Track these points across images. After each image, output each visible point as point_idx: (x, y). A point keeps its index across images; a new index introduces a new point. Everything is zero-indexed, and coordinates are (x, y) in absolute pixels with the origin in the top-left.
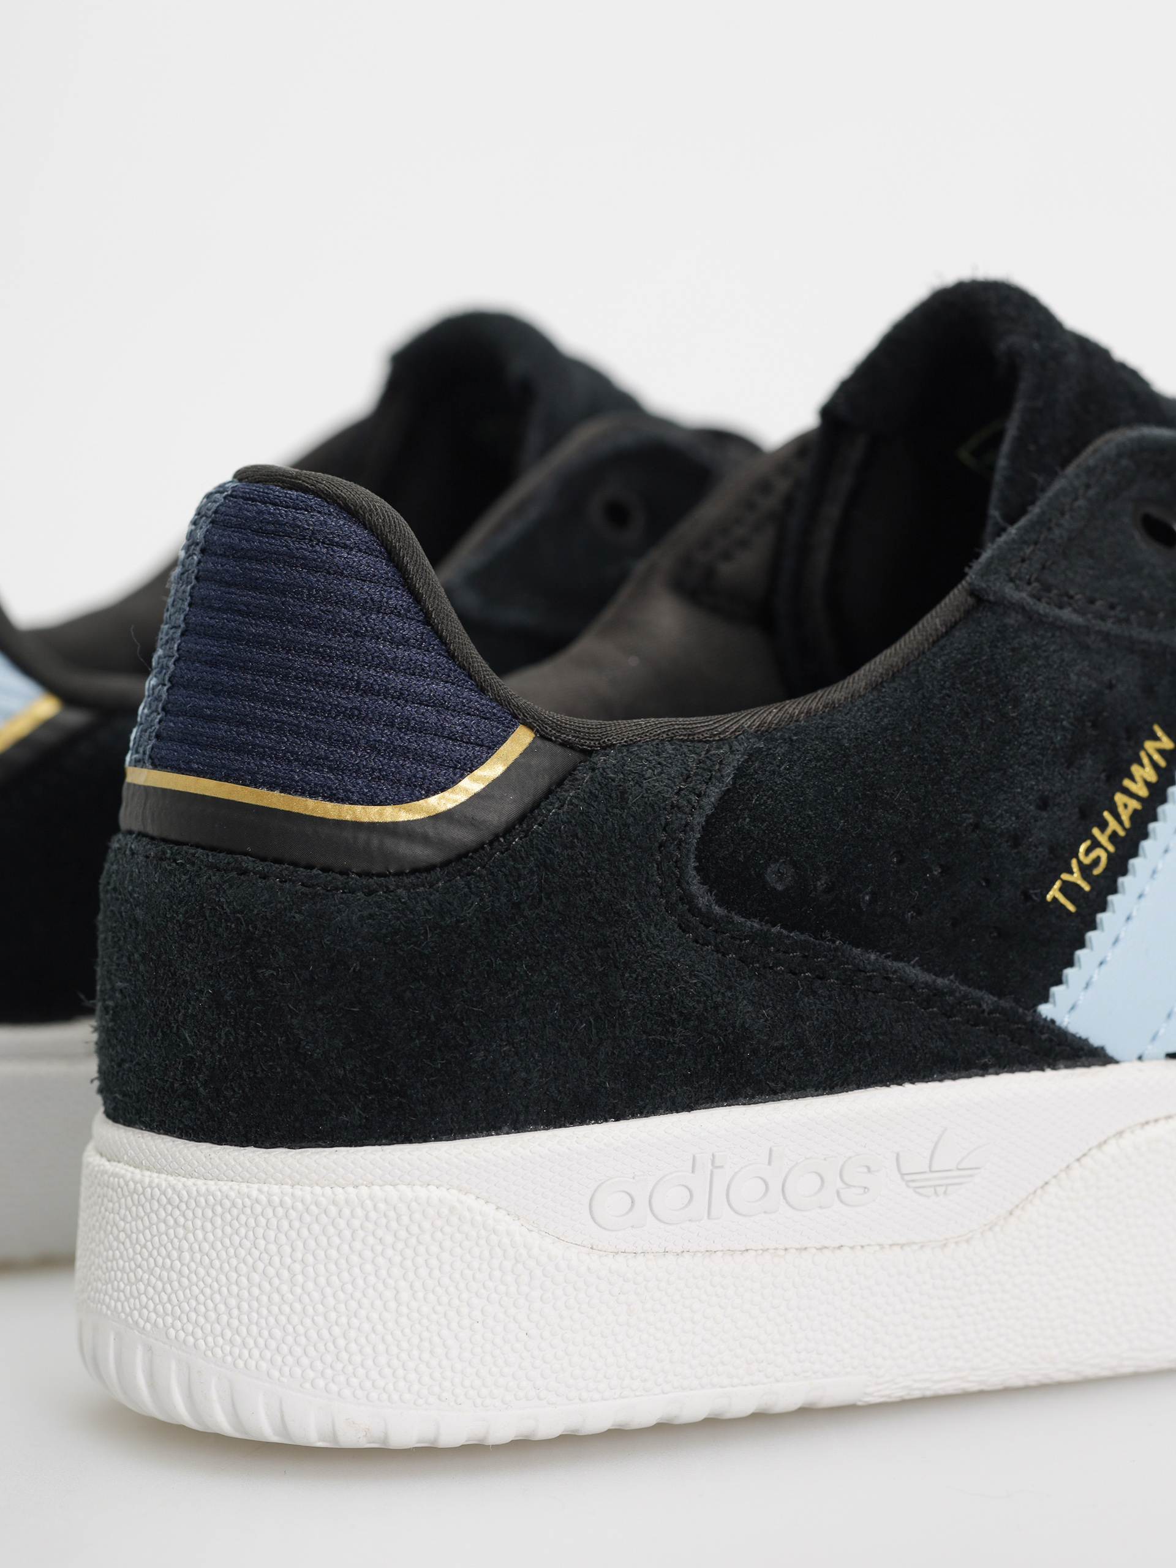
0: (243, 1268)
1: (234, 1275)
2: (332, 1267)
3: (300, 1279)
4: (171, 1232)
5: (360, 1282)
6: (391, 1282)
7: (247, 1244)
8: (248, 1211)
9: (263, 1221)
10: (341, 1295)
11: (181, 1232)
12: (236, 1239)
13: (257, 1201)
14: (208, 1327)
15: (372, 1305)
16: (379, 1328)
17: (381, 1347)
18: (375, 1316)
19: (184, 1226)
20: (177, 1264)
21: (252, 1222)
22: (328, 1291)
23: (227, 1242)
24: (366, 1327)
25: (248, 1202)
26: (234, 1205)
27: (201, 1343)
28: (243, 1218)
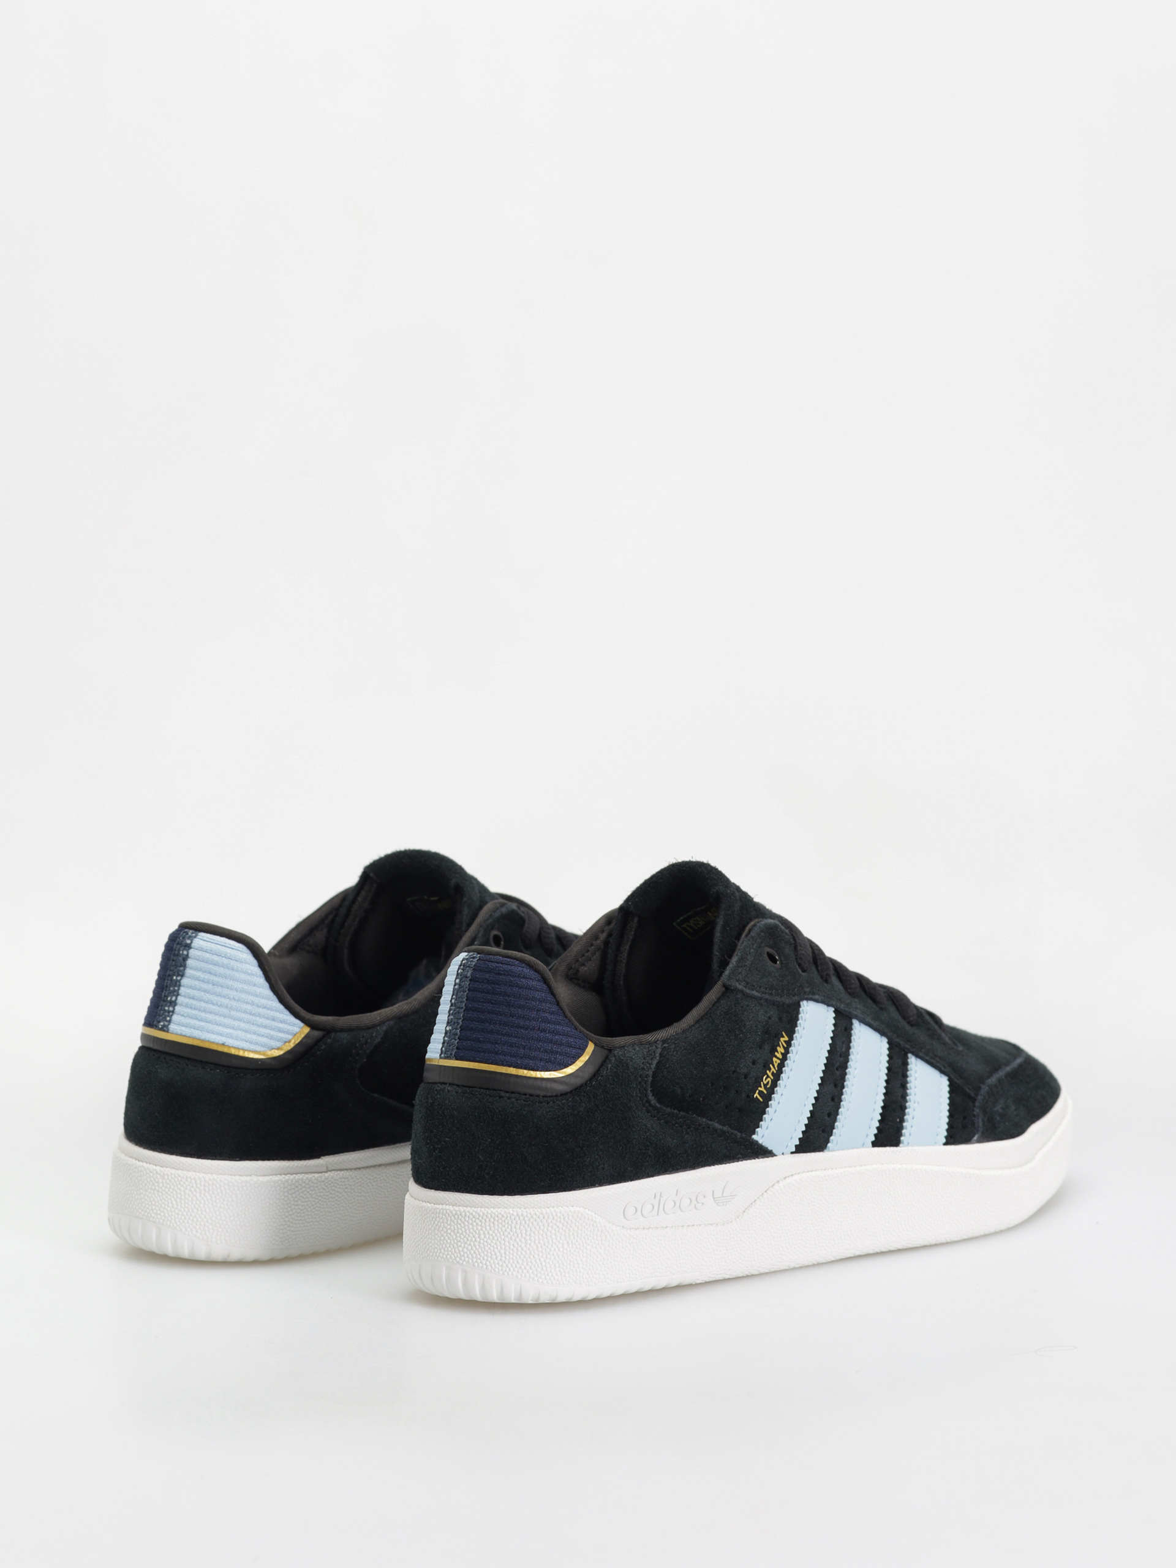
0: (507, 1239)
1: (503, 1242)
2: (541, 1237)
3: (529, 1242)
4: (475, 1228)
5: (550, 1242)
6: (561, 1241)
7: (508, 1230)
8: (509, 1218)
9: (515, 1222)
10: (544, 1247)
11: (479, 1228)
12: (504, 1229)
13: (513, 1215)
14: (492, 1261)
15: (555, 1250)
16: (557, 1258)
17: (557, 1265)
18: (555, 1254)
19: (481, 1225)
20: (478, 1240)
21: (510, 1222)
22: (539, 1246)
23: (500, 1230)
24: (553, 1258)
25: (509, 1215)
26: (503, 1216)
27: (490, 1267)
28: (507, 1221)
